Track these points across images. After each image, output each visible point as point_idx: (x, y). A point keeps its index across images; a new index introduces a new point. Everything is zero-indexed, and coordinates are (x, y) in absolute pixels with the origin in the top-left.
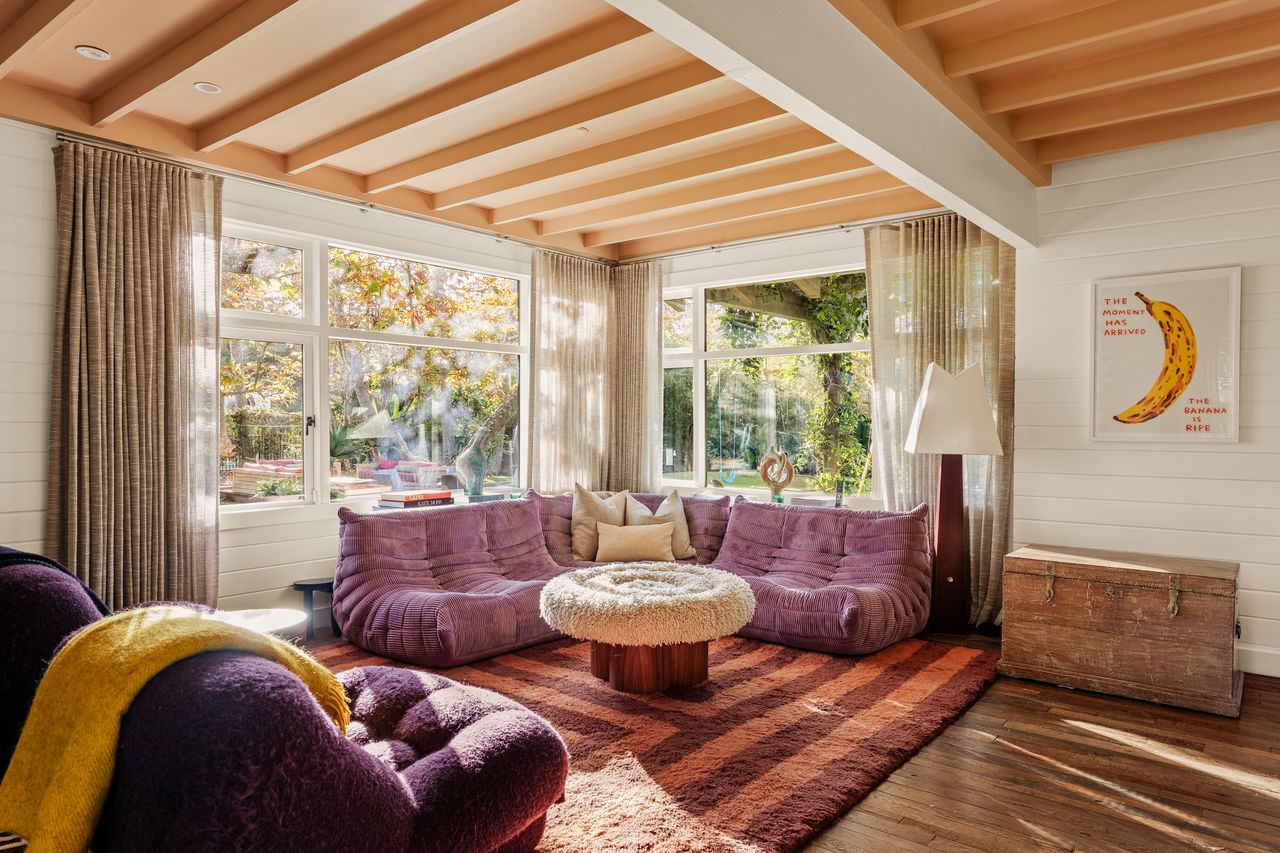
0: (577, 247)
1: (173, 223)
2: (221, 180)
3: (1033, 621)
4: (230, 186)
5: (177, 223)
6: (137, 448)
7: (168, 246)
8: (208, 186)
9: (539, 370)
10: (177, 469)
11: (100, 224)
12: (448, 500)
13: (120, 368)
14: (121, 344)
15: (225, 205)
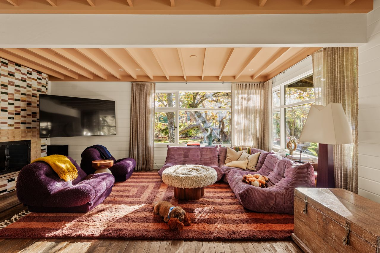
0: (250, 80)
1: (147, 93)
2: (155, 84)
3: (301, 221)
4: (157, 84)
5: (148, 93)
6: (141, 132)
7: (146, 97)
8: (153, 85)
9: (234, 115)
10: (147, 136)
11: (136, 95)
12: (198, 146)
13: (138, 119)
14: (139, 115)
15: (156, 88)
